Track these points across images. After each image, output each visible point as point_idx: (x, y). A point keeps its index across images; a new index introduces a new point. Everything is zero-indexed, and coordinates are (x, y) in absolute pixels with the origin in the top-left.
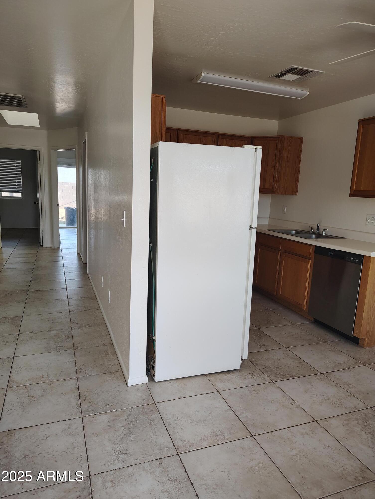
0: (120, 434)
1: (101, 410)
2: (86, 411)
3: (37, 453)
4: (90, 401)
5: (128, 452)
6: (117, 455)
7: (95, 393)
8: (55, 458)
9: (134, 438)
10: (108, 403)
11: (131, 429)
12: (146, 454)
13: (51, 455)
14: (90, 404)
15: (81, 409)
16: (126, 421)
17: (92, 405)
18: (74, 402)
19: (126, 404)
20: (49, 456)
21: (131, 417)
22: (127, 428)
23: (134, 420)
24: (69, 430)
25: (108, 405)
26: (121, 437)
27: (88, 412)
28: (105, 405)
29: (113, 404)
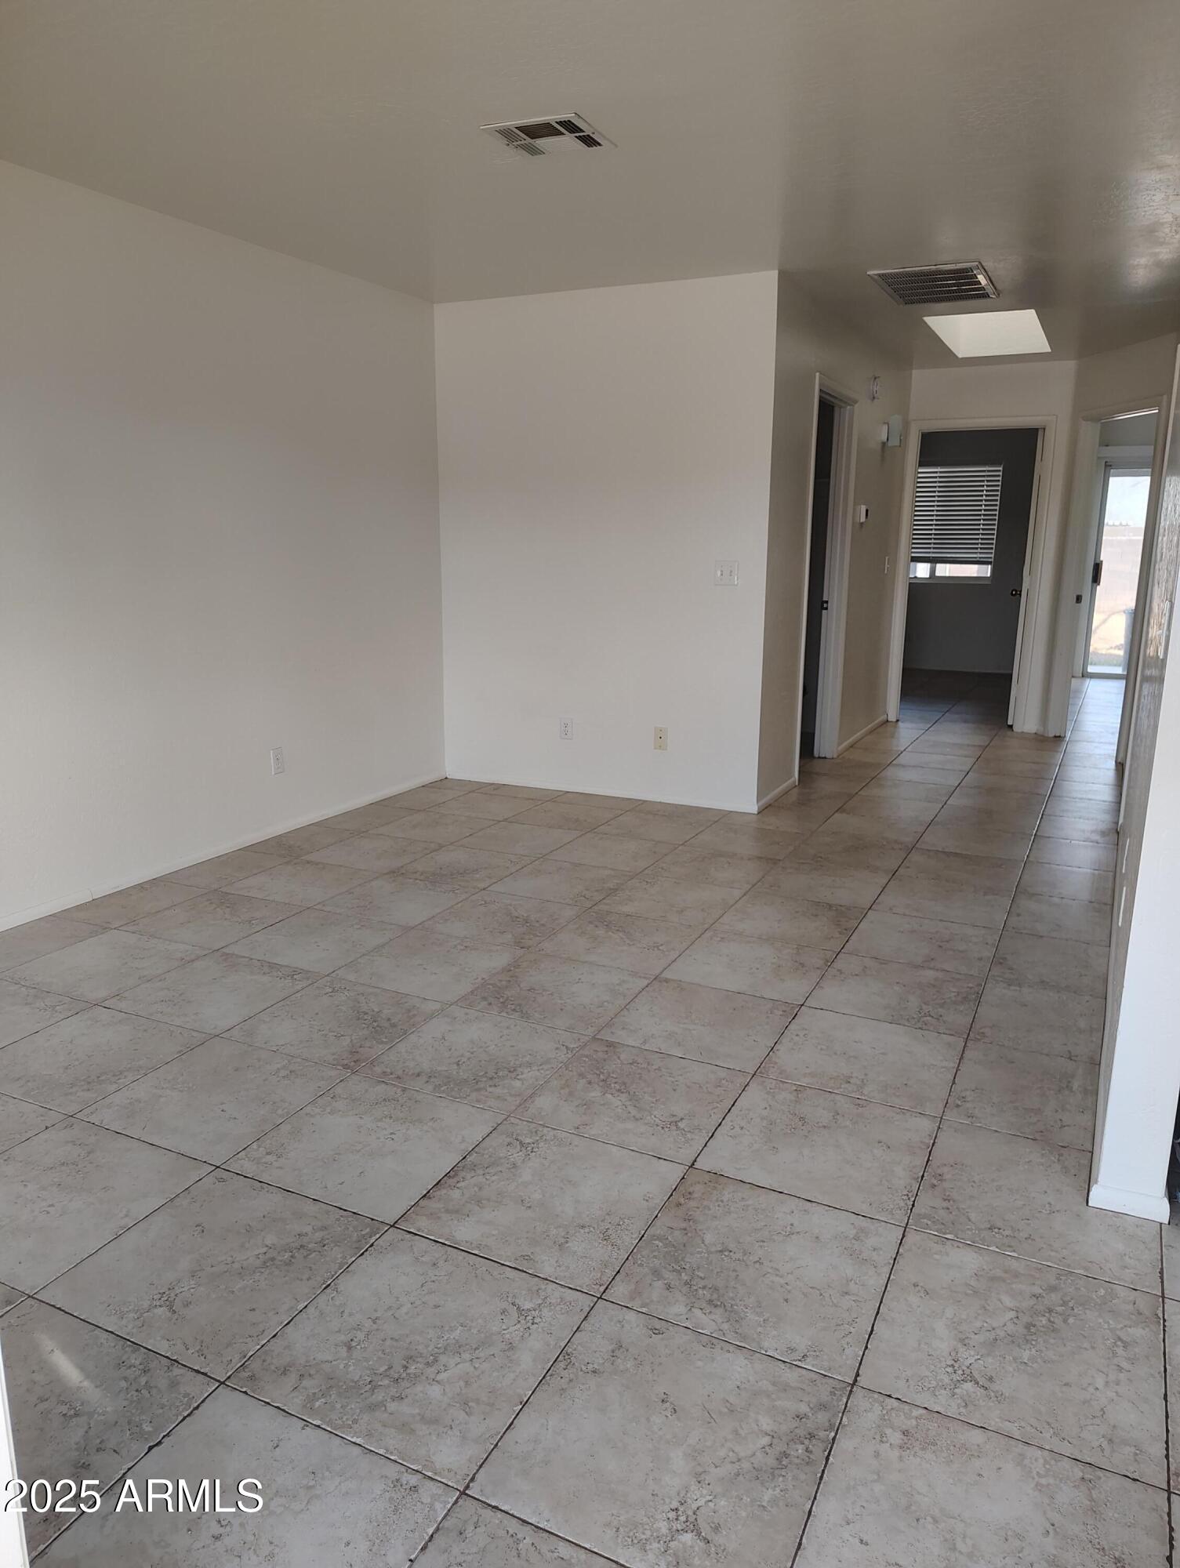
0: (994, 1325)
1: (970, 1233)
2: (925, 1216)
3: (751, 1258)
4: (949, 1196)
5: (995, 1387)
6: (956, 1377)
7: (974, 1182)
8: (789, 1292)
9: (1032, 1359)
10: (999, 1224)
11: (1038, 1330)
12: (1048, 1424)
13: (782, 1281)
14: (945, 1204)
15: (913, 1205)
16: (1033, 1301)
17: (948, 1209)
18: (902, 1177)
19: (1056, 1252)
20: (777, 1279)
21: (1055, 1297)
22: (1025, 1319)
23: (1059, 1309)
24: (854, 1241)
25: (996, 1230)
26: (992, 1335)
27: (929, 1223)
28: (989, 1226)
29: (1016, 1234)
